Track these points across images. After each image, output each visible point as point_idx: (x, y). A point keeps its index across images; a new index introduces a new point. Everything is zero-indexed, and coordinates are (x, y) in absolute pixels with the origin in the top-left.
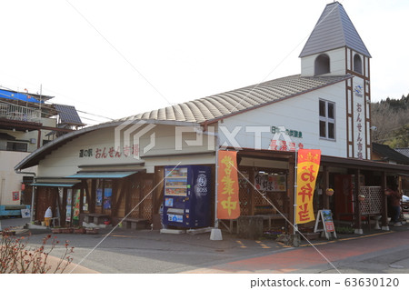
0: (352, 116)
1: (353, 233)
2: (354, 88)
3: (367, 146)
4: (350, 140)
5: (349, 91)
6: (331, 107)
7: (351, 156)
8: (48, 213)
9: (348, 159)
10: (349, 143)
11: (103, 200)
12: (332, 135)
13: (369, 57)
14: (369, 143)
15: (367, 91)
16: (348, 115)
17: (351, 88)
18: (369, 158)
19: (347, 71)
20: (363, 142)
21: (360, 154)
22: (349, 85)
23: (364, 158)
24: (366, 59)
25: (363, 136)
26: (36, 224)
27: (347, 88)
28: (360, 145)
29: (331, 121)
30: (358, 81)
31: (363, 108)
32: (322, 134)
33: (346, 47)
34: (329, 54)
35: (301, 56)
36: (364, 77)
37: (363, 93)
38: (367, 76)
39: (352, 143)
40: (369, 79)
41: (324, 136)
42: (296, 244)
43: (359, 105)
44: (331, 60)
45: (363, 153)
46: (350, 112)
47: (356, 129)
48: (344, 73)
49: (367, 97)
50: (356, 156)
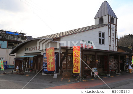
0: (111, 37)
1: (107, 75)
2: (111, 28)
3: (116, 47)
4: (110, 45)
5: (110, 29)
6: (103, 34)
7: (110, 50)
8: (17, 68)
9: (109, 51)
10: (109, 46)
11: (31, 64)
12: (103, 43)
13: (117, 18)
14: (117, 46)
15: (116, 29)
16: (109, 37)
17: (110, 28)
18: (117, 51)
19: (109, 22)
20: (115, 45)
21: (113, 49)
22: (110, 27)
23: (115, 50)
24: (116, 19)
25: (114, 43)
26: (15, 71)
27: (109, 28)
28: (113, 46)
29: (103, 38)
30: (113, 26)
31: (114, 34)
32: (100, 42)
33: (108, 15)
34: (103, 17)
35: (95, 18)
36: (115, 25)
37: (114, 30)
38: (116, 24)
39: (111, 46)
40: (117, 25)
41: (101, 43)
42: (80, 80)
43: (113, 34)
44: (104, 19)
45: (114, 49)
46: (110, 36)
47: (112, 41)
48: (108, 23)
49: (116, 31)
50: (112, 50)
